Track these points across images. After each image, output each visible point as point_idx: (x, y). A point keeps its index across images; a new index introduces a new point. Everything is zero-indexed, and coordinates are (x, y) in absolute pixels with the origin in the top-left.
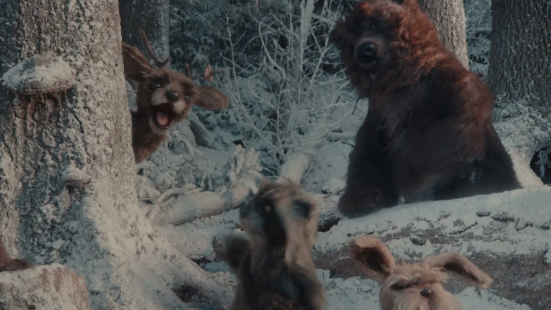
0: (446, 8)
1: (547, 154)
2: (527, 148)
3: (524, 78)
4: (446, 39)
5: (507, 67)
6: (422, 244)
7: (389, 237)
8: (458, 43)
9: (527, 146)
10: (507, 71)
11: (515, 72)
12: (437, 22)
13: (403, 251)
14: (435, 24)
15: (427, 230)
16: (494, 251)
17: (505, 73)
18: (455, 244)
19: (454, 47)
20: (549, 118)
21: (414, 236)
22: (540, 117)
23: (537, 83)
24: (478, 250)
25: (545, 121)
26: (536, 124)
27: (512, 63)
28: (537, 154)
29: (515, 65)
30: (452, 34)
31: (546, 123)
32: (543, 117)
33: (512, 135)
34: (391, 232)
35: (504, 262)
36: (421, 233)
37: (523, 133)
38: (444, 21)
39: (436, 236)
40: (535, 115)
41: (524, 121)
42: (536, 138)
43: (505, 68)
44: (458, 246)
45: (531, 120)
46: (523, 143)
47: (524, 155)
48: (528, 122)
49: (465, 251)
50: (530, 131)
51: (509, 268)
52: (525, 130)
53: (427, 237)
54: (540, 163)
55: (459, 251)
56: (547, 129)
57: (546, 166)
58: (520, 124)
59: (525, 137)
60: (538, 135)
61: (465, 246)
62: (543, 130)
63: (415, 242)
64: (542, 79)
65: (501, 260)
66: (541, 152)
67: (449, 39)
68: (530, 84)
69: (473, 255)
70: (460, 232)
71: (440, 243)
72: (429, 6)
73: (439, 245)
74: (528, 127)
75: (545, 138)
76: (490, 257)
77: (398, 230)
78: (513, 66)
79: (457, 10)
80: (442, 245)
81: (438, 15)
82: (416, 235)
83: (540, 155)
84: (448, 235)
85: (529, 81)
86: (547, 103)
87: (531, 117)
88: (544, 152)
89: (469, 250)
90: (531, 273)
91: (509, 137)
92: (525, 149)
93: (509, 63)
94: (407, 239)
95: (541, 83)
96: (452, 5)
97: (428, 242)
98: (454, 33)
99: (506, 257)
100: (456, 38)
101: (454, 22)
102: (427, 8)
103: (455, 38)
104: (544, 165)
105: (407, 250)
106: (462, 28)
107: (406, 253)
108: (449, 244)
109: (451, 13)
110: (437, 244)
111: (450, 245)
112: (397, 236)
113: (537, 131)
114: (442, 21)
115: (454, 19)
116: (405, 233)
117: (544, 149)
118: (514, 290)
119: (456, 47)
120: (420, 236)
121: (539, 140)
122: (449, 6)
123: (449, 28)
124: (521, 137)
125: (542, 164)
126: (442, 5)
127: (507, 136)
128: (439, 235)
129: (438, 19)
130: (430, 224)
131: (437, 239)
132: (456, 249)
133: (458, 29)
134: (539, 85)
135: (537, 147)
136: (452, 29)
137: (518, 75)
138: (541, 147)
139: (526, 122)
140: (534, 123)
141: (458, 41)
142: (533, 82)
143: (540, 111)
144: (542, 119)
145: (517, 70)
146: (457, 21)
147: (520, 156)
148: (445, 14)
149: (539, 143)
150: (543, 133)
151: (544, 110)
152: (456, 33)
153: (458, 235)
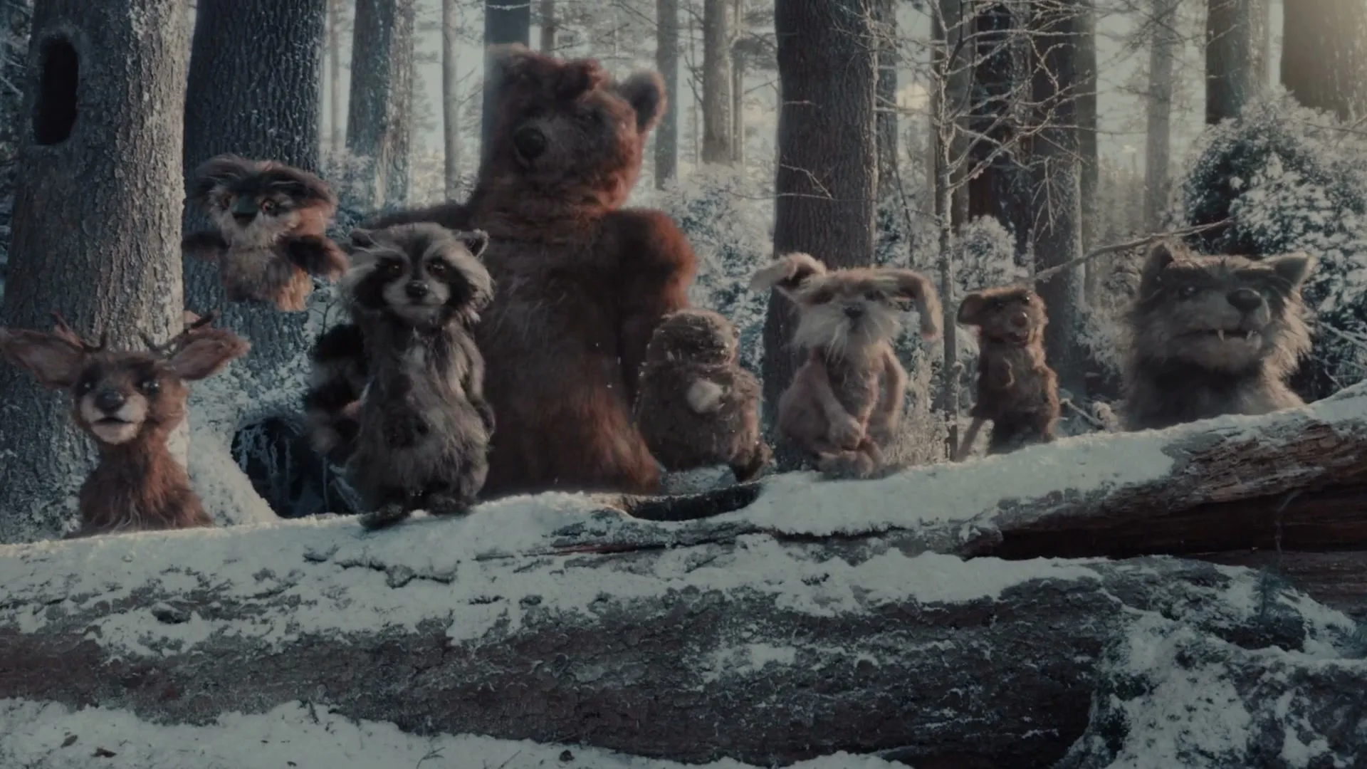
0: (154, 169)
1: (252, 436)
2: (228, 425)
3: (227, 310)
4: (149, 222)
5: (200, 289)
6: (178, 621)
7: (104, 609)
8: (169, 234)
9: (228, 421)
10: (198, 295)
11: (214, 298)
12: (138, 189)
13: (136, 637)
14: (131, 192)
15: (193, 593)
16: (346, 629)
17: (196, 299)
18: (258, 619)
19: (162, 240)
20: (262, 379)
21: (162, 606)
22: (248, 375)
23: (248, 320)
24: (309, 629)
25: (255, 382)
26: (241, 388)
27: (208, 282)
28: (238, 434)
29: (213, 288)
30: (161, 217)
31: (256, 387)
32: (252, 376)
33: (204, 403)
34: (109, 597)
35: (366, 651)
36: (180, 598)
37: (221, 400)
38: (149, 191)
39: (216, 604)
40: (240, 371)
41: (223, 380)
42: (239, 410)
43: (196, 290)
44: (265, 622)
45: (235, 380)
46: (223, 416)
47: (223, 436)
48: (230, 382)
49: (282, 634)
50: (231, 396)
51: (374, 660)
52: (223, 395)
53: (193, 607)
54: (241, 450)
55: (268, 633)
56: (257, 396)
57: (249, 454)
58: (216, 385)
59: (225, 407)
60: (243, 405)
61: (280, 622)
62: (251, 397)
63: (164, 617)
64: (257, 315)
65: (361, 646)
66: (244, 432)
67: (154, 223)
68: (237, 321)
69: (299, 641)
70: (270, 594)
71: (222, 617)
72: (125, 158)
73: (220, 623)
74: (230, 391)
75: (254, 410)
76: (339, 642)
77: (124, 594)
78: (210, 288)
79: (172, 179)
80: (227, 622)
81: (139, 177)
82: (168, 603)
83: (242, 438)
84: (243, 602)
85: (235, 316)
86: (261, 354)
87: (234, 374)
88: (248, 432)
89: (290, 629)
90: (417, 668)
91: (197, 406)
92: (226, 426)
93: (203, 283)
94: (146, 613)
95: (255, 322)
96: (165, 165)
97: (195, 616)
98: (164, 215)
99: (370, 640)
100: (167, 226)
101: (167, 196)
102: (122, 161)
103: (165, 225)
104: (247, 453)
105: (146, 635)
106: (177, 209)
107: (142, 641)
108: (244, 618)
109: (162, 178)
110: (218, 620)
111: (248, 621)
112: (123, 606)
113: (242, 398)
114: (145, 190)
115: (167, 190)
116: (139, 599)
117: (249, 427)
118: (381, 702)
119: (166, 240)
120: (177, 604)
121: (244, 413)
122: (160, 164)
123: (158, 204)
124: (219, 406)
125: (244, 451)
126: (149, 162)
127: (195, 402)
128: (224, 603)
129: (140, 185)
130: (199, 579)
131: (217, 610)
132: (263, 629)
133: (172, 210)
134: (250, 324)
135: (241, 423)
136: (161, 206)
137: (217, 303)
138: (246, 424)
139: (226, 382)
140: (238, 385)
141: (169, 230)
142: (241, 319)
143: (249, 367)
144: (252, 380)
145: (217, 296)
146: (170, 195)
147: (219, 438)
148: (153, 179)
149: (244, 418)
150: (251, 401)
151: (256, 365)
152: (168, 215)
153: (264, 602)
